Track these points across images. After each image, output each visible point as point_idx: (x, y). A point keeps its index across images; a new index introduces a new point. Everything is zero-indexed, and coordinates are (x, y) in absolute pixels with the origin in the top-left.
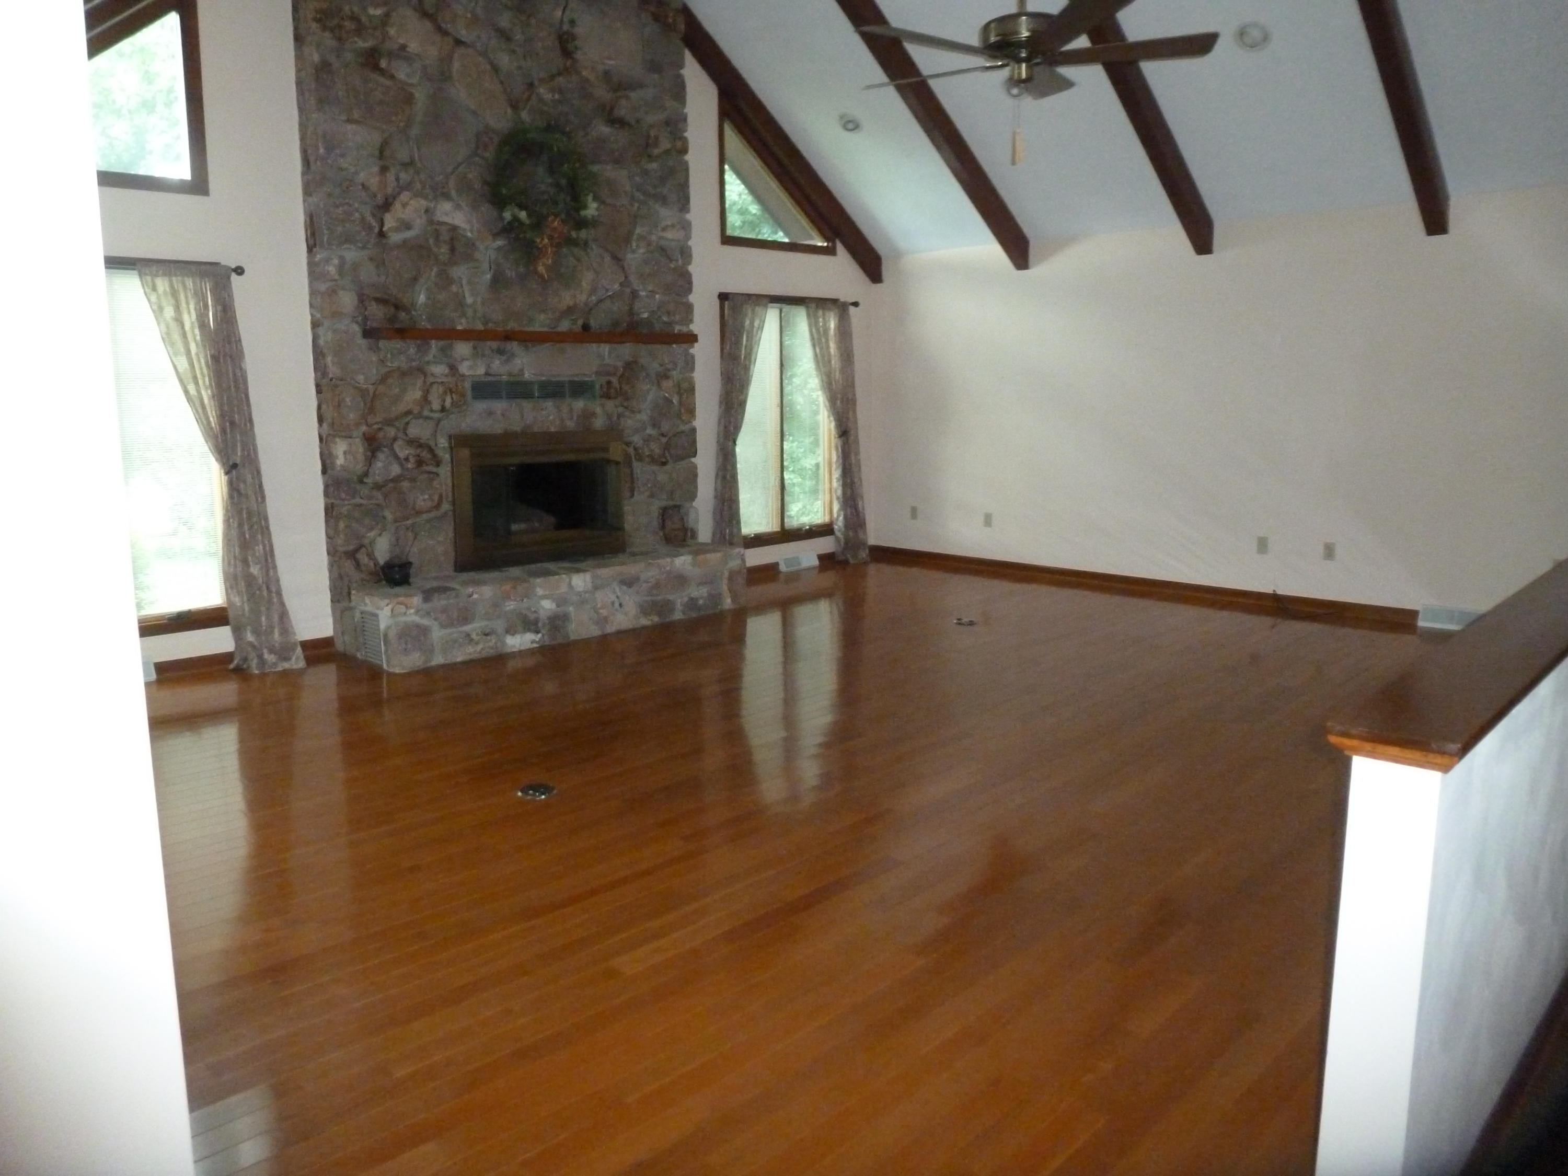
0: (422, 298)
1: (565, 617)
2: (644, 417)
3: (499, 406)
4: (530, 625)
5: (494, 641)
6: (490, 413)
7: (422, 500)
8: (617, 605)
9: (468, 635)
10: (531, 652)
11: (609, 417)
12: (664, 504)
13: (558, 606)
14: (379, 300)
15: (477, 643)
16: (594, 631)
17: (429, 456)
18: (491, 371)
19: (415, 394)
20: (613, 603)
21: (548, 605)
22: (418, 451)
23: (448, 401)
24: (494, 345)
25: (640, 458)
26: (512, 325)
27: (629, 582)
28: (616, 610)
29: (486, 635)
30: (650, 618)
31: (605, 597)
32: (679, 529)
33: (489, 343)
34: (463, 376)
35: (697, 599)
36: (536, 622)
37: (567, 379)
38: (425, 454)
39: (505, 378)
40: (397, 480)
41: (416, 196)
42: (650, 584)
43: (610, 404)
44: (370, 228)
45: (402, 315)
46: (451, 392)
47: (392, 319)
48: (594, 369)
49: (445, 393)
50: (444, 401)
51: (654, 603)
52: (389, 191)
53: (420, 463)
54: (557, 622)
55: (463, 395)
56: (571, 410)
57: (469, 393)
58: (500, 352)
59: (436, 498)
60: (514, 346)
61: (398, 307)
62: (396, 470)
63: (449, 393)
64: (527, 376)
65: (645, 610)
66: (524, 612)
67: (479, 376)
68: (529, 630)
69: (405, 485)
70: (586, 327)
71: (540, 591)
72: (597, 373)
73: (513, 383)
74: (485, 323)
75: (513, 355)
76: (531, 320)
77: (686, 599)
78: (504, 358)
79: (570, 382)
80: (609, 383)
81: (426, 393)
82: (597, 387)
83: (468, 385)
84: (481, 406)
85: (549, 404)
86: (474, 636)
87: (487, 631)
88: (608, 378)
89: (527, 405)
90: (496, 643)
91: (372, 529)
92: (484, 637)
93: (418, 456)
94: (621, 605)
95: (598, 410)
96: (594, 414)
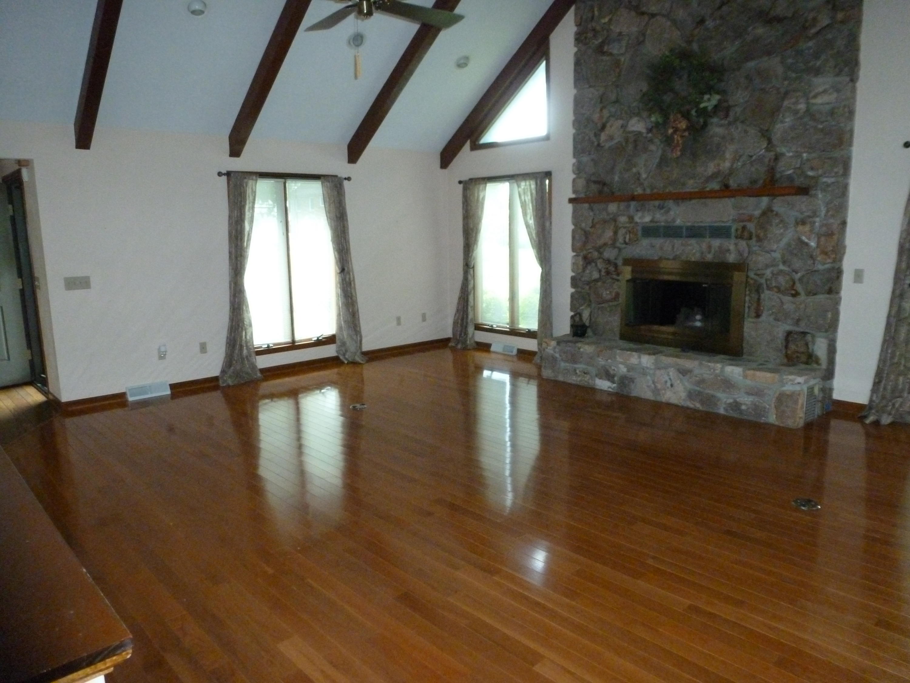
0: (616, 178)
1: (632, 380)
2: (777, 255)
3: (658, 242)
4: (609, 376)
5: (588, 378)
6: (652, 246)
7: (606, 294)
8: (669, 384)
9: (575, 370)
10: (609, 394)
11: (740, 254)
12: (788, 328)
13: (628, 371)
14: (595, 182)
15: (579, 376)
16: (648, 395)
17: (613, 269)
18: (655, 220)
19: (609, 234)
20: (666, 382)
21: (623, 370)
22: (607, 266)
23: (628, 237)
24: (657, 203)
25: (769, 288)
26: (670, 189)
27: (684, 372)
28: (668, 388)
29: (585, 373)
30: (694, 403)
31: (662, 376)
32: (803, 353)
33: (652, 202)
34: (637, 223)
35: (741, 404)
36: (613, 376)
37: (707, 224)
38: (612, 269)
39: (663, 224)
40: (596, 281)
41: (617, 119)
42: (697, 378)
43: (743, 244)
44: (593, 143)
45: (606, 189)
46: (630, 232)
47: (600, 192)
48: (731, 218)
49: (626, 233)
50: (625, 238)
51: (700, 393)
52: (604, 120)
53: (608, 273)
54: (625, 381)
55: (636, 235)
56: (710, 247)
57: (640, 233)
58: (661, 207)
59: (614, 294)
60: (670, 203)
61: (604, 184)
62: (596, 275)
63: (628, 233)
64: (678, 222)
65: (691, 395)
66: (607, 367)
67: (647, 223)
68: (609, 380)
69: (599, 284)
70: (727, 187)
71: (619, 359)
72: (734, 221)
73: (668, 227)
74: (652, 190)
75: (669, 210)
76: (684, 184)
77: (731, 401)
78: (662, 211)
79: (710, 227)
80: (744, 228)
81: (616, 233)
82: (733, 230)
83: (639, 228)
84: (645, 242)
85: (693, 241)
86: (578, 371)
87: (586, 371)
88: (742, 224)
89: (678, 242)
90: (589, 380)
91: (582, 305)
92: (583, 374)
93: (607, 268)
94: (672, 385)
95: (732, 247)
96: (728, 251)
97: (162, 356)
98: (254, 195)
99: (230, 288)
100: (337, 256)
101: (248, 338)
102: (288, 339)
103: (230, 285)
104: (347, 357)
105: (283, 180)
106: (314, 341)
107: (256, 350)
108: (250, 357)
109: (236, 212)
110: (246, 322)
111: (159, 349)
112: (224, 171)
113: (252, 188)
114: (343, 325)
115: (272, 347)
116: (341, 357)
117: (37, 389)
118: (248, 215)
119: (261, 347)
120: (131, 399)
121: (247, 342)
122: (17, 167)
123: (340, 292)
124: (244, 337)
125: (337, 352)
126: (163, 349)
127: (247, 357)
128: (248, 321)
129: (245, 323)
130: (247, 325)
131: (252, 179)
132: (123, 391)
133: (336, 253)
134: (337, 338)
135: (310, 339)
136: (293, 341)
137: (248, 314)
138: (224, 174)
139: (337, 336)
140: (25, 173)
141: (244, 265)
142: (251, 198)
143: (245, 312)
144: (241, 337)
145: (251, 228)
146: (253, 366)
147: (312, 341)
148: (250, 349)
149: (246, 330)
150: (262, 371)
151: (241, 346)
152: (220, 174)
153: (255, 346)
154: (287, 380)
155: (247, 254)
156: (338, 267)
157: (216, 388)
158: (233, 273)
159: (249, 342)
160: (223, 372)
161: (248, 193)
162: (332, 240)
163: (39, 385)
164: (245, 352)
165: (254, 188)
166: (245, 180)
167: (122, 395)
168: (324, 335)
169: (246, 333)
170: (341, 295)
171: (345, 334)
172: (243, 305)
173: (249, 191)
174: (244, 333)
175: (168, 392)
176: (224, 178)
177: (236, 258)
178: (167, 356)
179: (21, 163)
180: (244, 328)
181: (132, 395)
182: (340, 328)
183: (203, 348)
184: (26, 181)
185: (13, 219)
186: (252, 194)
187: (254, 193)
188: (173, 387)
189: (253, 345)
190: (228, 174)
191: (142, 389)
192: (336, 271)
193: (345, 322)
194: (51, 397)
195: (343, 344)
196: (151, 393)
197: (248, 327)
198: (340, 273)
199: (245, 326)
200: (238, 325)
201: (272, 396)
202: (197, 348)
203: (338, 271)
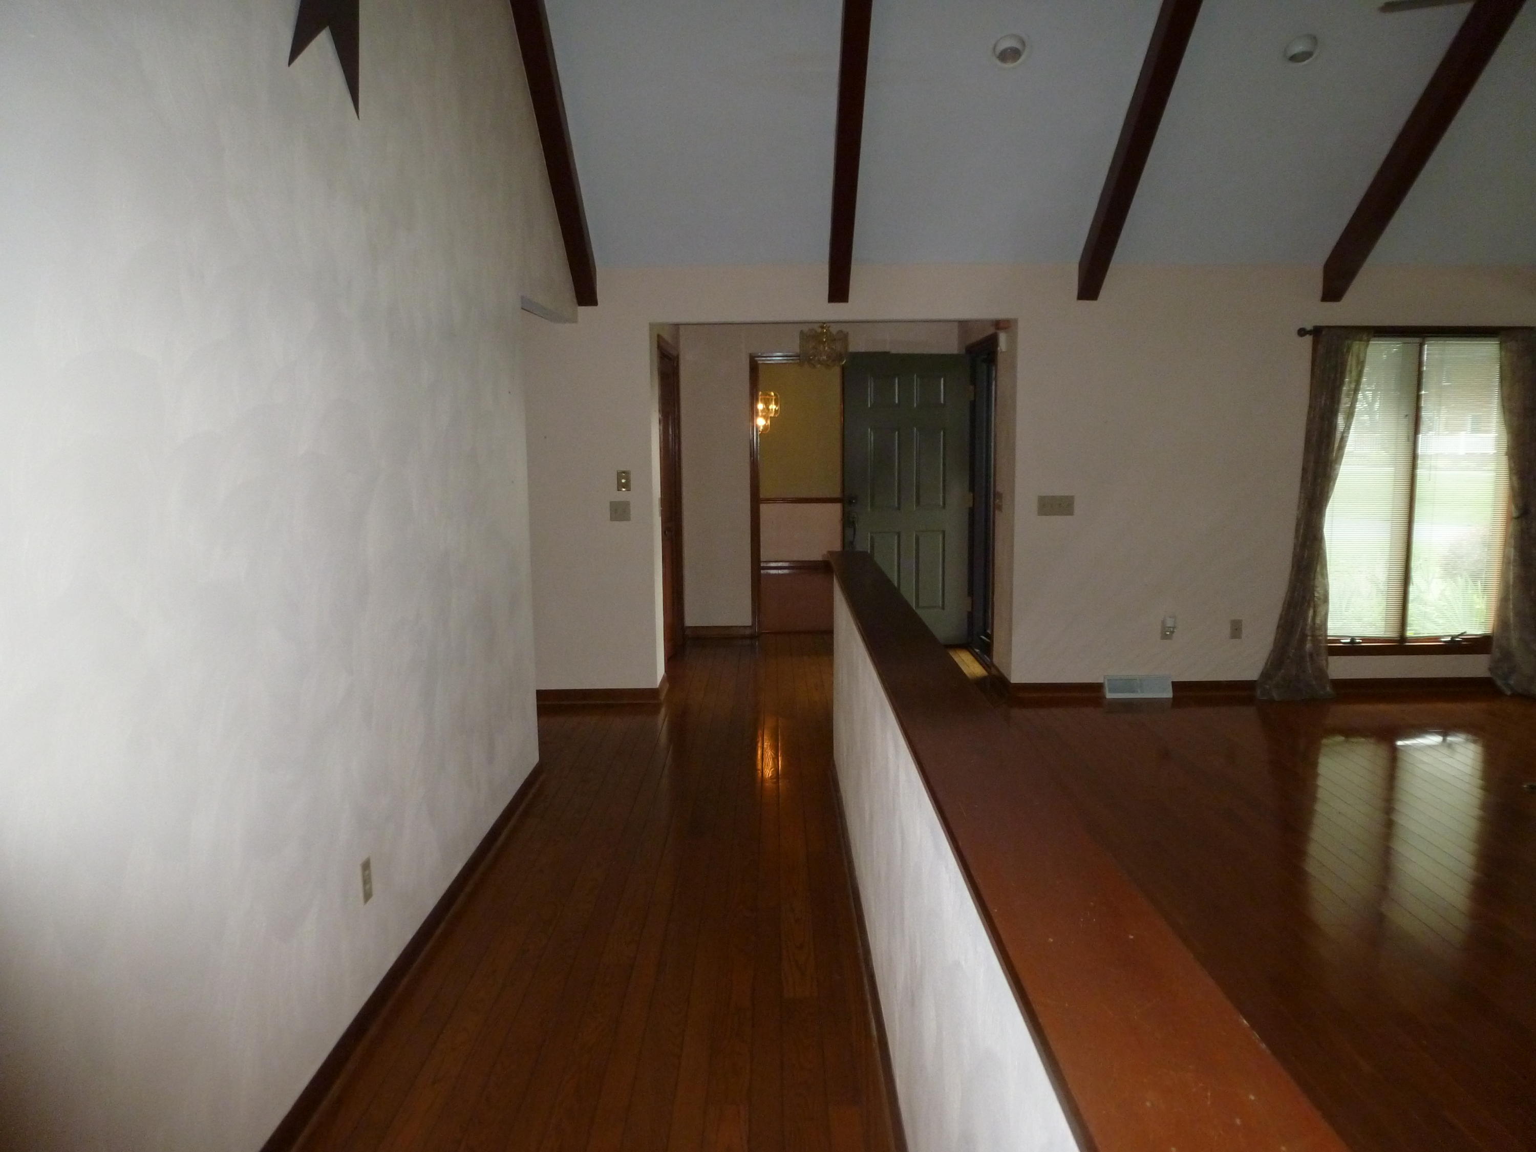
97: (1167, 634)
98: (1359, 368)
99: (1297, 531)
100: (1516, 485)
101: (1318, 621)
102: (1392, 634)
103: (1298, 525)
104: (1512, 682)
105: (1417, 340)
106: (1445, 642)
107: (1329, 645)
108: (1317, 655)
109: (1324, 398)
110: (1318, 593)
111: (1163, 622)
112: (1309, 327)
113: (1358, 357)
114: (1512, 621)
115: (1359, 643)
116: (1499, 683)
117: (974, 656)
118: (1345, 403)
119: (1338, 641)
120: (1109, 695)
121: (1314, 628)
122: (991, 331)
123: (1514, 556)
124: (1310, 620)
125: (1490, 669)
126: (1170, 623)
127: (1311, 655)
128: (1322, 592)
129: (1316, 595)
130: (1319, 599)
131: (1361, 340)
132: (1100, 681)
133: (1515, 478)
134: (1494, 643)
135: (1436, 639)
136: (1403, 638)
137: (1324, 579)
138: (1309, 332)
139: (1495, 639)
140: (1003, 338)
141: (1328, 492)
142: (1354, 374)
143: (1319, 576)
144: (1305, 619)
145: (1348, 427)
146: (1321, 673)
147: (1441, 642)
148: (1320, 641)
149: (1315, 607)
150: (1338, 684)
151: (1304, 636)
152: (1302, 332)
153: (1329, 638)
154: (1382, 707)
155: (1336, 472)
156: (1517, 506)
157: (1249, 701)
158: (1306, 504)
159: (1320, 629)
160: (1266, 675)
161: (1349, 363)
162: (1507, 454)
163: (977, 651)
164: (1308, 646)
165: (1362, 355)
166: (1348, 342)
167: (1096, 689)
168: (1468, 633)
169: (1315, 612)
170: (1515, 560)
171: (1514, 636)
172: (1317, 564)
173: (1351, 361)
174: (1311, 613)
175: (1168, 694)
176: (1308, 339)
177: (1315, 479)
178: (1174, 635)
179: (999, 325)
180: (1312, 604)
181: (1112, 690)
182: (1502, 622)
183: (1236, 629)
184: (1003, 350)
185: (973, 406)
186: (1357, 366)
187: (1361, 364)
188: (1178, 686)
189: (1326, 636)
190: (1317, 332)
191: (1129, 684)
192: (1509, 512)
193: (1517, 614)
194: (994, 672)
195: (1507, 655)
196: (1142, 692)
197: (1319, 602)
198: (1517, 518)
199: (1316, 599)
200: (1304, 597)
201: (1350, 732)
202: (1227, 630)
203: (1515, 515)
